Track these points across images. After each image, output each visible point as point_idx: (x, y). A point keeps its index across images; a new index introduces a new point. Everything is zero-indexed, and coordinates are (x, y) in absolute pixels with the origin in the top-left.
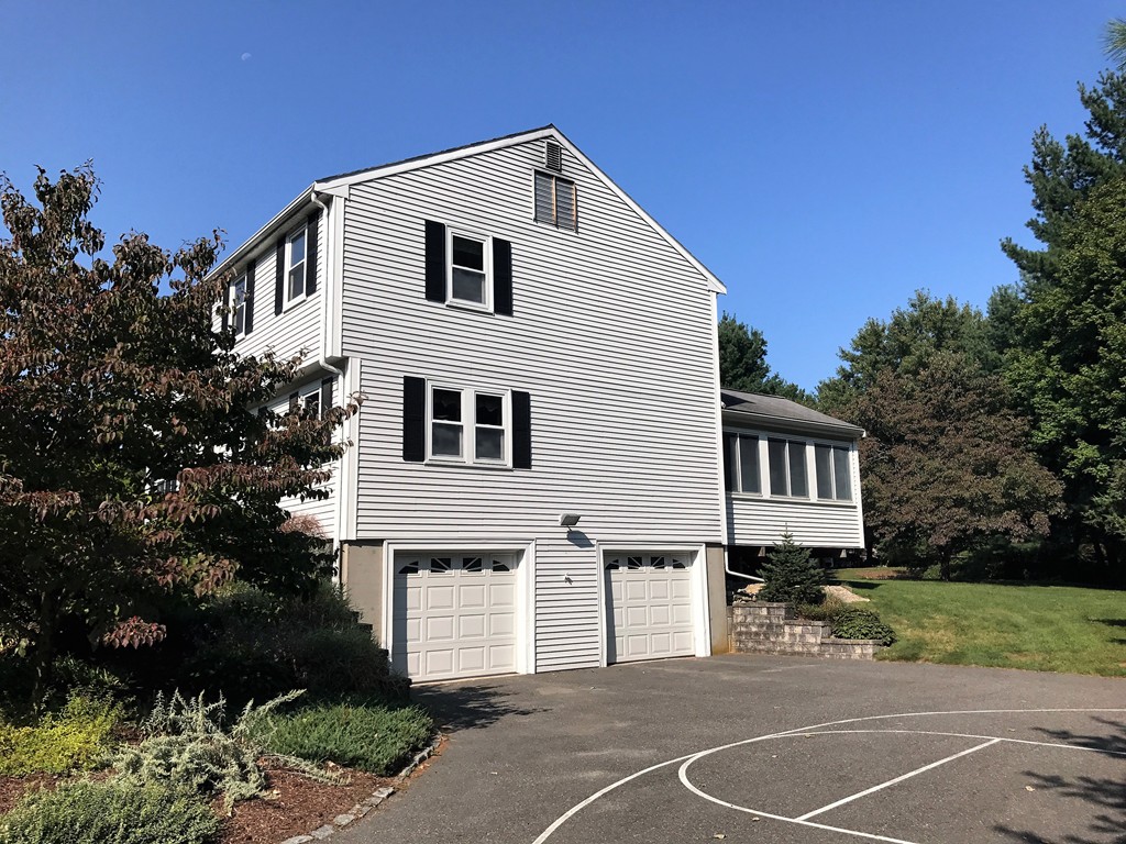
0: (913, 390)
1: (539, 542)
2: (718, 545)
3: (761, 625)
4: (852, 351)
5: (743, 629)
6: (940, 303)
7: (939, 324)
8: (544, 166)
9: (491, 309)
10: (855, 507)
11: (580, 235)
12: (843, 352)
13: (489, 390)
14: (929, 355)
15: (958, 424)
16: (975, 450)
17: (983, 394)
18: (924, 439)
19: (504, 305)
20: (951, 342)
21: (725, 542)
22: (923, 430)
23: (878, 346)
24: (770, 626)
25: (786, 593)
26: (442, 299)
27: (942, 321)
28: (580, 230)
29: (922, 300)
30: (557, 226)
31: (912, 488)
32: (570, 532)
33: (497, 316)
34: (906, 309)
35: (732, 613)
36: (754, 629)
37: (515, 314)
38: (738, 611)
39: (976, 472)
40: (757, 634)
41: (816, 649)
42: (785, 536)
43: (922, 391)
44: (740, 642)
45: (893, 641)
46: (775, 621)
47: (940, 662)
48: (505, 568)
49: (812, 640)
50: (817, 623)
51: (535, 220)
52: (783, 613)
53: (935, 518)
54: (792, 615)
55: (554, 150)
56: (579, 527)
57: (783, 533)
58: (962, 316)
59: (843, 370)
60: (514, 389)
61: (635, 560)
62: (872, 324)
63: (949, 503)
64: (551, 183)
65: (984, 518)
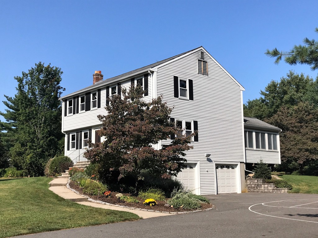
0: (292, 113)
1: (201, 161)
2: (243, 162)
3: (255, 185)
4: (265, 92)
5: (250, 186)
6: (298, 76)
7: (298, 83)
8: (200, 58)
9: (188, 99)
10: (278, 152)
11: (209, 77)
12: (262, 92)
13: (188, 121)
14: (294, 95)
15: (307, 125)
16: (312, 134)
17: (315, 115)
18: (295, 129)
19: (191, 98)
20: (302, 90)
21: (245, 162)
22: (296, 127)
23: (275, 91)
24: (258, 185)
25: (261, 176)
26: (178, 97)
27: (299, 82)
28: (209, 75)
29: (292, 74)
30: (203, 75)
31: (292, 146)
32: (207, 159)
33: (190, 101)
34: (286, 77)
35: (246, 182)
36: (253, 186)
37: (194, 100)
38: (248, 181)
39: (312, 141)
40: (254, 187)
41: (271, 191)
42: (261, 160)
43: (295, 113)
44: (249, 189)
45: (292, 189)
46: (259, 183)
47: (305, 193)
48: (192, 168)
49: (270, 188)
50: (271, 184)
51: (198, 73)
52: (262, 181)
53: (299, 155)
54: (264, 182)
55: (202, 53)
56: (210, 157)
57: (260, 160)
58: (306, 81)
59: (262, 98)
60: (194, 120)
61: (222, 166)
62: (273, 82)
63: (303, 150)
64: (201, 63)
65: (314, 155)
